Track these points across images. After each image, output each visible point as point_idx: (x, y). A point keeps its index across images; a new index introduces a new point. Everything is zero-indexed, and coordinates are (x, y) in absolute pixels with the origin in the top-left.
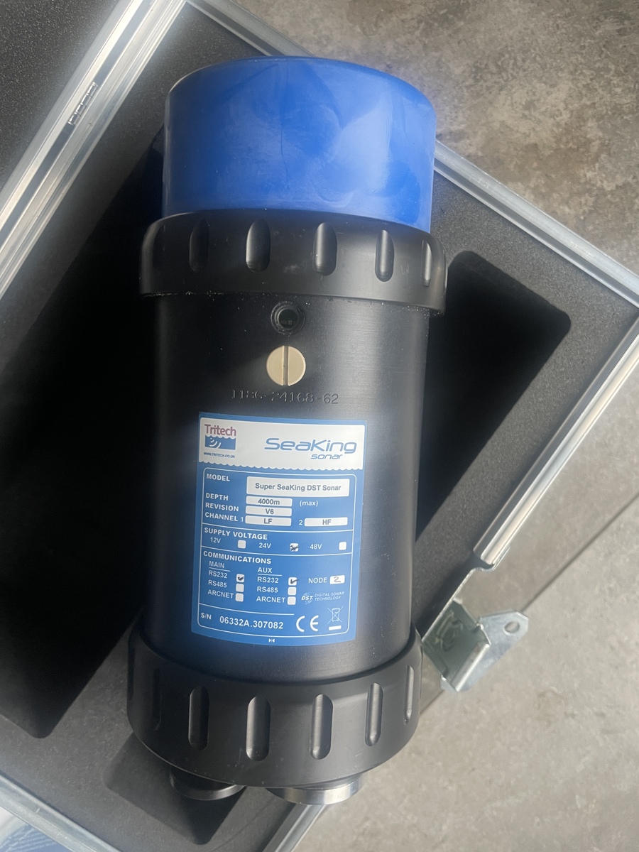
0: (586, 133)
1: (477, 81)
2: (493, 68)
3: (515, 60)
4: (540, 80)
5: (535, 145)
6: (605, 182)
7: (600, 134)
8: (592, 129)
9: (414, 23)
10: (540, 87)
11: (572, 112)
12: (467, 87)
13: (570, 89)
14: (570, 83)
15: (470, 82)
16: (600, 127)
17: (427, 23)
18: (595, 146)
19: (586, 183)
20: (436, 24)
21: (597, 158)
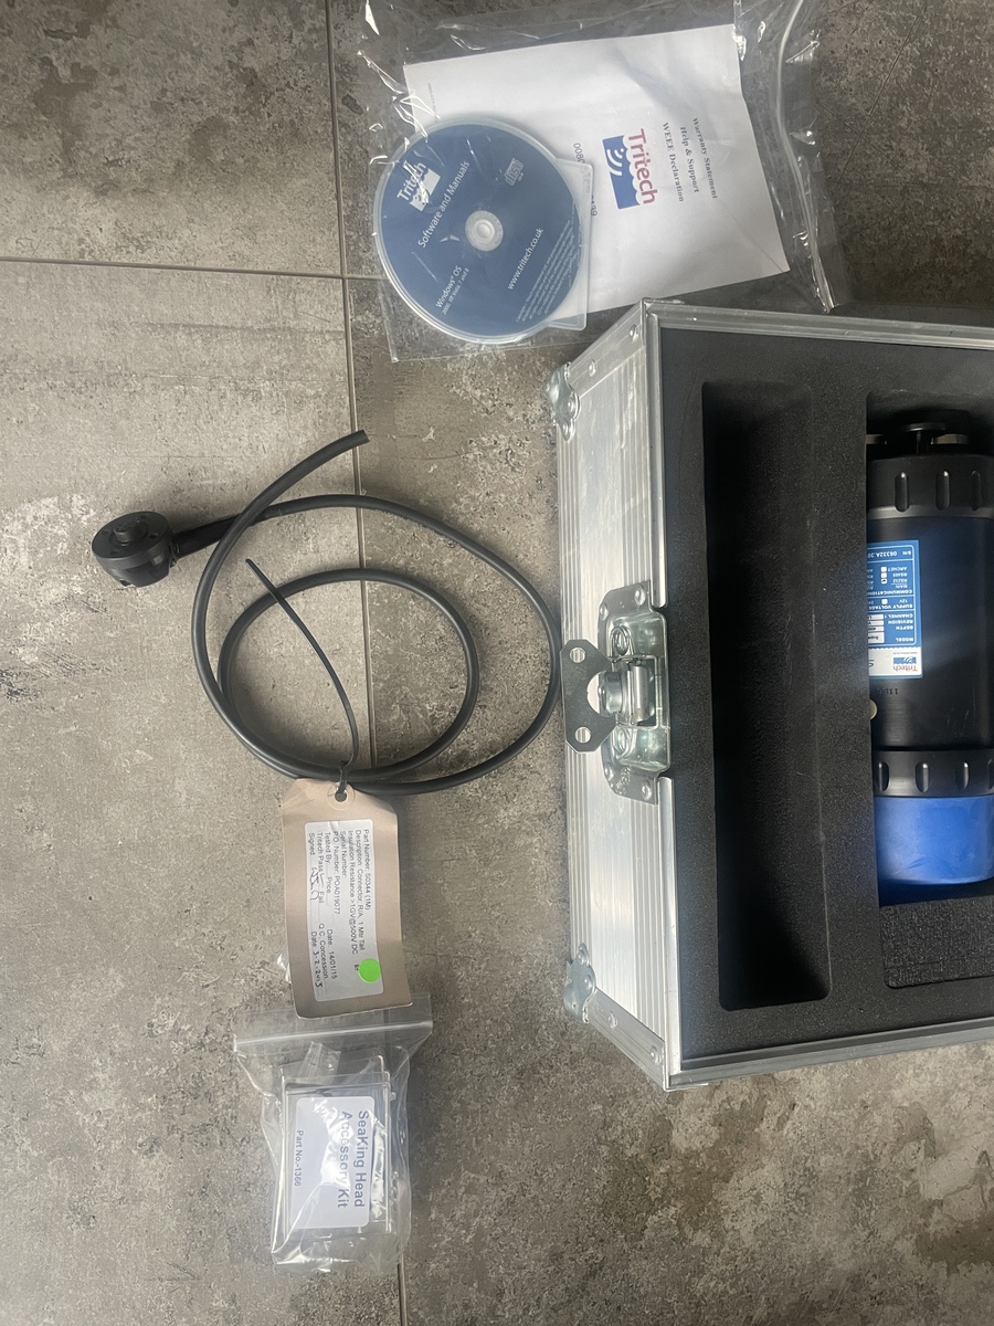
0: (704, 1231)
1: (806, 1169)
2: (803, 1190)
3: (796, 1213)
4: (768, 1222)
5: (728, 1182)
6: (656, 1219)
7: (693, 1243)
8: (702, 1239)
9: (878, 1152)
10: (763, 1218)
11: (727, 1232)
12: (807, 1159)
13: (743, 1243)
14: (747, 1246)
15: (809, 1164)
16: (698, 1246)
17: (871, 1161)
18: (688, 1231)
19: (669, 1202)
20: (864, 1169)
21: (679, 1226)
